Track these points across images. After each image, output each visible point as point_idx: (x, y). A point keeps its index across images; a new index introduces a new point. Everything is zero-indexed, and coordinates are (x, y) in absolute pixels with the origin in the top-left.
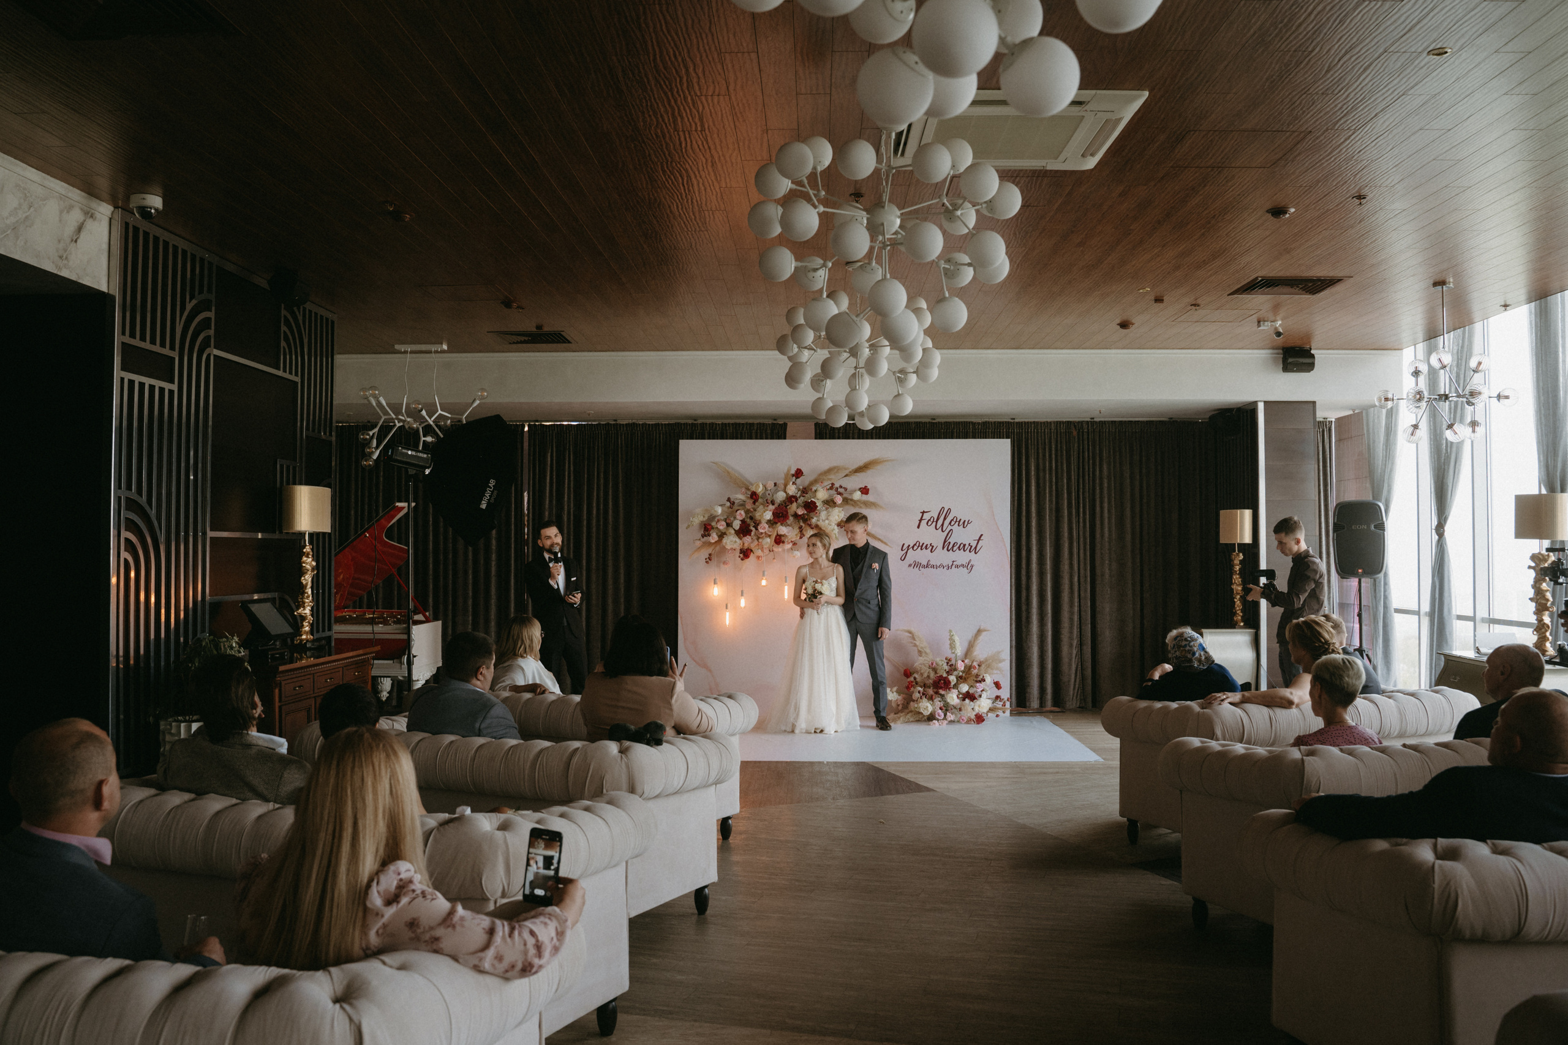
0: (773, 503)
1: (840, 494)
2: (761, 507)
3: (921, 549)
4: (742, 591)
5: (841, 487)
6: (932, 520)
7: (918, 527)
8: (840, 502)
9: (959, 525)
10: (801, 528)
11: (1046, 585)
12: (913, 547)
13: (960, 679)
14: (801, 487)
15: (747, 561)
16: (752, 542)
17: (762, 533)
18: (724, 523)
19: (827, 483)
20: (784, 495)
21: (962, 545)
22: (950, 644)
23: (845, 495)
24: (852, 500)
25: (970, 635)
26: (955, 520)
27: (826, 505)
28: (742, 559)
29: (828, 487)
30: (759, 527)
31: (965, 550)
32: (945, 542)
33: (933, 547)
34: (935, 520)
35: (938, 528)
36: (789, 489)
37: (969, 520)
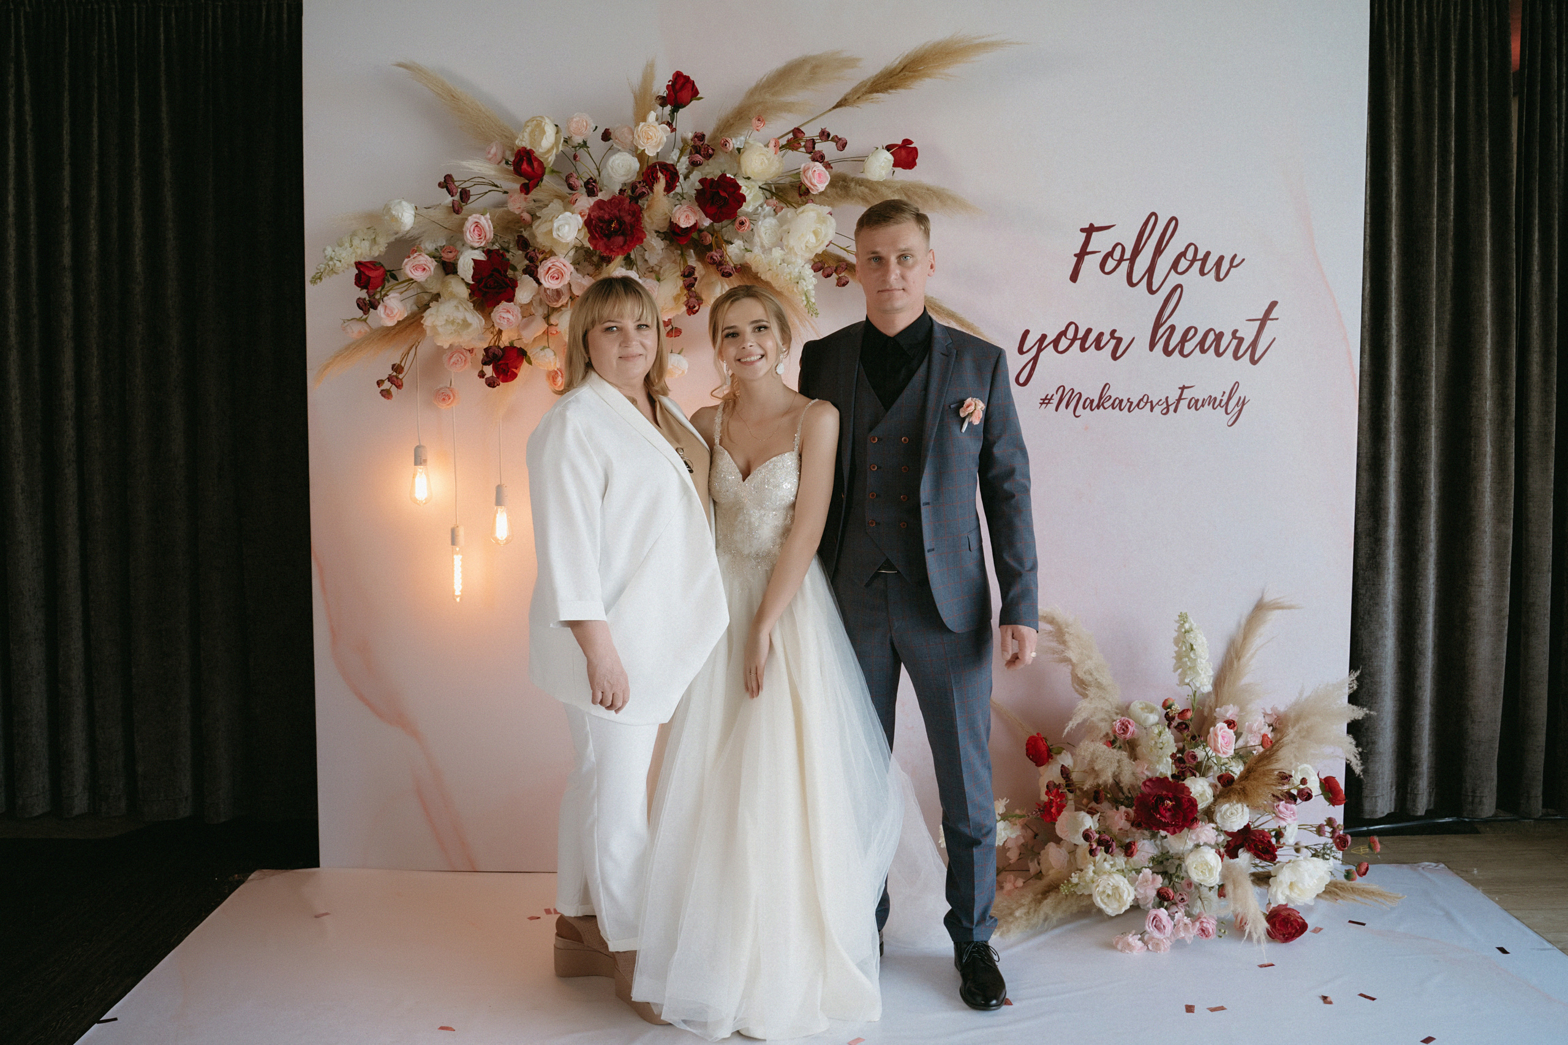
0: (591, 188)
1: (820, 158)
2: (556, 204)
3: (1083, 349)
4: (499, 489)
5: (825, 135)
6: (1117, 254)
7: (1074, 278)
8: (821, 187)
9: (1202, 272)
10: (688, 274)
11: (1425, 457)
12: (1056, 342)
13: (1227, 787)
14: (690, 135)
15: (507, 390)
16: (526, 326)
17: (558, 293)
18: (432, 264)
19: (780, 126)
20: (636, 165)
21: (1211, 337)
22: (1179, 657)
23: (838, 168)
24: (861, 182)
25: (1231, 620)
26: (1190, 255)
27: (774, 201)
28: (491, 383)
29: (783, 141)
30: (541, 271)
31: (1221, 351)
32: (1157, 325)
33: (1119, 340)
34: (1127, 255)
35: (1135, 280)
36: (650, 140)
37: (1235, 256)
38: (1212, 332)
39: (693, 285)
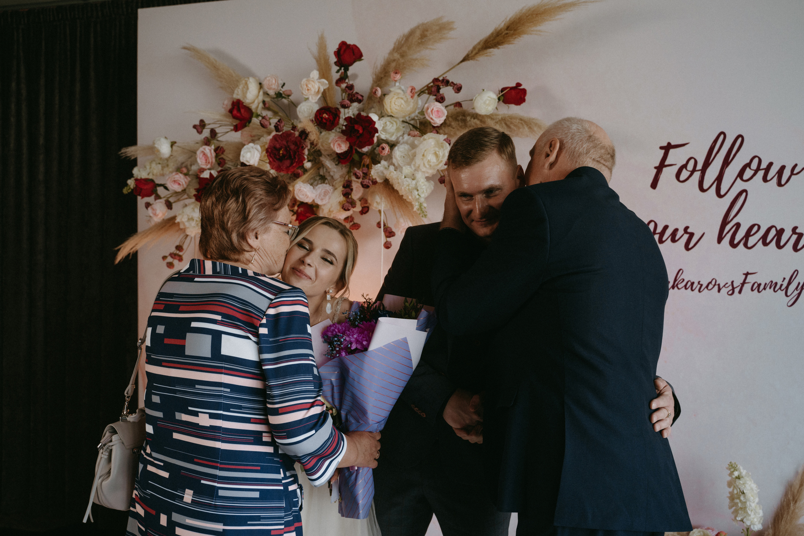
0: (277, 126)
1: (441, 99)
5: (447, 83)
6: (690, 166)
7: (654, 185)
8: (441, 121)
9: (765, 179)
10: (347, 186)
21: (773, 232)
22: (732, 498)
26: (754, 165)
27: (416, 132)
31: (782, 244)
32: (725, 222)
33: (692, 235)
34: (699, 167)
35: (705, 186)
36: (310, 91)
37: (796, 165)
38: (774, 230)
39: (350, 194)
